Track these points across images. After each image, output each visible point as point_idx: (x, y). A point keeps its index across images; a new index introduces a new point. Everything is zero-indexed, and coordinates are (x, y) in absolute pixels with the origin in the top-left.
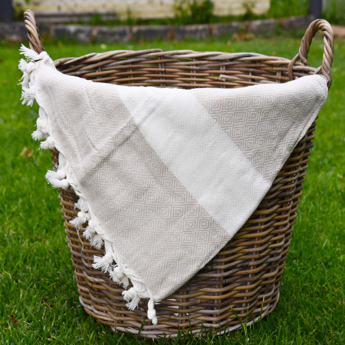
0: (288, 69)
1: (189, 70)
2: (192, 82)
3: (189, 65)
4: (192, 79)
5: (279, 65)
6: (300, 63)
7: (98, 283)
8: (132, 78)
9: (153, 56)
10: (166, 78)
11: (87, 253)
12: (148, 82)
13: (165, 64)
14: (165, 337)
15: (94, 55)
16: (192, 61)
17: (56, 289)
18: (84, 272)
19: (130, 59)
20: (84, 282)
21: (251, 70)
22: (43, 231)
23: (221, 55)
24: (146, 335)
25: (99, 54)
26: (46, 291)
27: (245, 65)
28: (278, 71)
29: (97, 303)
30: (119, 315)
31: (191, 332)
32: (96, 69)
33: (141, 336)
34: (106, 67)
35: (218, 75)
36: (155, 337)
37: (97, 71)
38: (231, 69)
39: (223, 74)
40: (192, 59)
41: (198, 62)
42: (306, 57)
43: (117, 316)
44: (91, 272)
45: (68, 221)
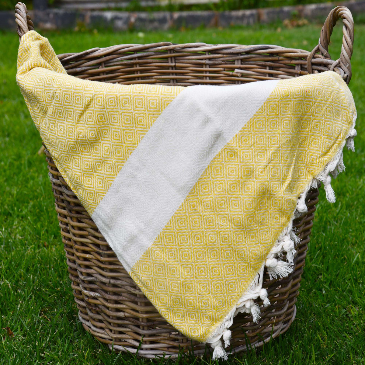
0: (307, 62)
1: (201, 65)
2: (205, 78)
3: (202, 59)
4: (204, 74)
5: (297, 58)
6: (320, 56)
7: (95, 298)
8: (139, 75)
9: (161, 50)
10: (176, 74)
11: (82, 265)
12: (157, 79)
13: (175, 58)
14: (164, 357)
15: (97, 50)
16: (205, 54)
17: (57, 301)
18: (80, 285)
19: (137, 53)
20: (81, 296)
21: (268, 63)
22: (51, 237)
23: (236, 48)
24: (145, 354)
25: (102, 49)
26: (46, 302)
27: (263, 58)
28: (297, 64)
29: (94, 319)
30: (116, 332)
31: (193, 352)
32: (99, 64)
33: (140, 355)
34: (111, 63)
35: (233, 69)
36: (154, 357)
37: (101, 66)
38: (247, 63)
39: (238, 68)
40: (205, 53)
41: (211, 56)
42: (327, 50)
43: (115, 334)
44: (86, 286)
45: (63, 230)
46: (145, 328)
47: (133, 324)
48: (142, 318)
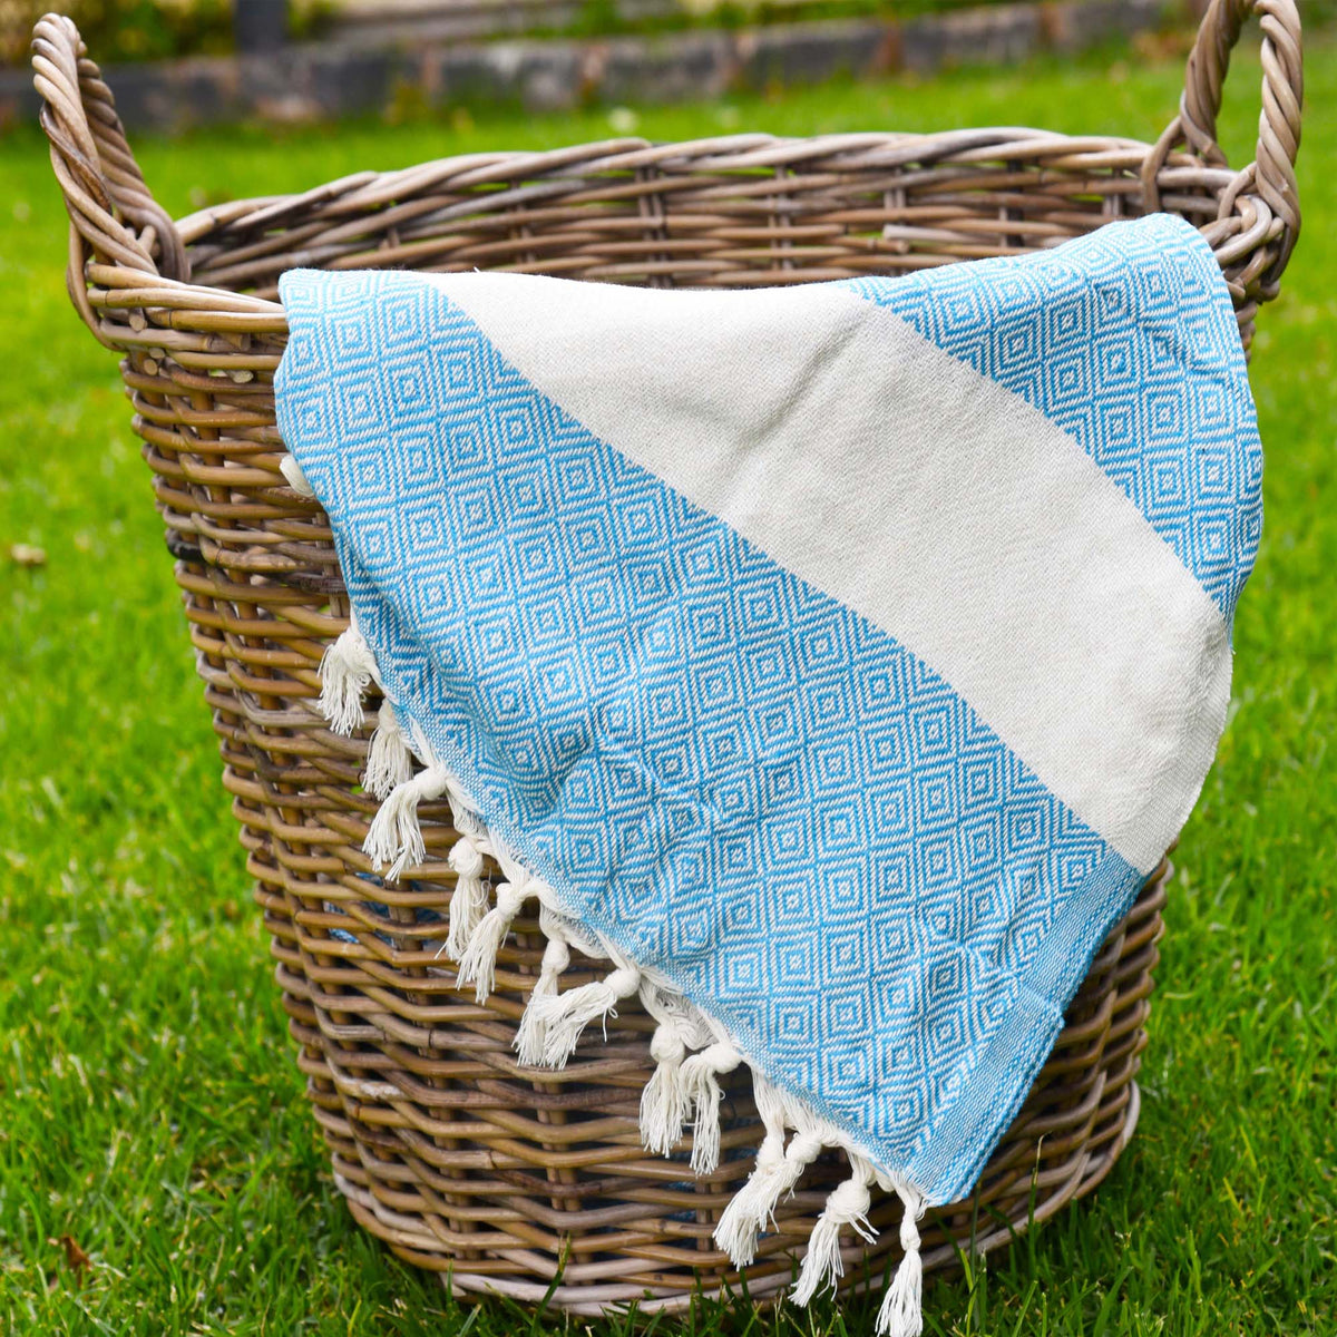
0: (1140, 185)
1: (760, 218)
2: (775, 265)
3: (763, 196)
4: (774, 252)
5: (1109, 172)
6: (1189, 158)
7: (382, 1104)
8: (532, 266)
9: (610, 169)
10: (671, 256)
11: (329, 983)
13: (665, 199)
15: (366, 184)
16: (773, 177)
17: (259, 1123)
18: (329, 1060)
19: (518, 187)
20: (333, 1101)
21: (1004, 198)
23: (886, 147)
24: (572, 1303)
25: (386, 177)
26: (218, 1132)
27: (982, 181)
28: (1109, 195)
29: (384, 1183)
30: (465, 1228)
31: (745, 1288)
32: (378, 236)
33: (556, 1308)
34: (423, 226)
35: (877, 227)
37: (385, 243)
38: (928, 199)
39: (896, 222)
40: (769, 172)
41: (795, 181)
42: (1213, 134)
43: (460, 1232)
44: (347, 1059)
45: (255, 858)
46: (571, 1205)
47: (525, 1192)
48: (557, 1170)
